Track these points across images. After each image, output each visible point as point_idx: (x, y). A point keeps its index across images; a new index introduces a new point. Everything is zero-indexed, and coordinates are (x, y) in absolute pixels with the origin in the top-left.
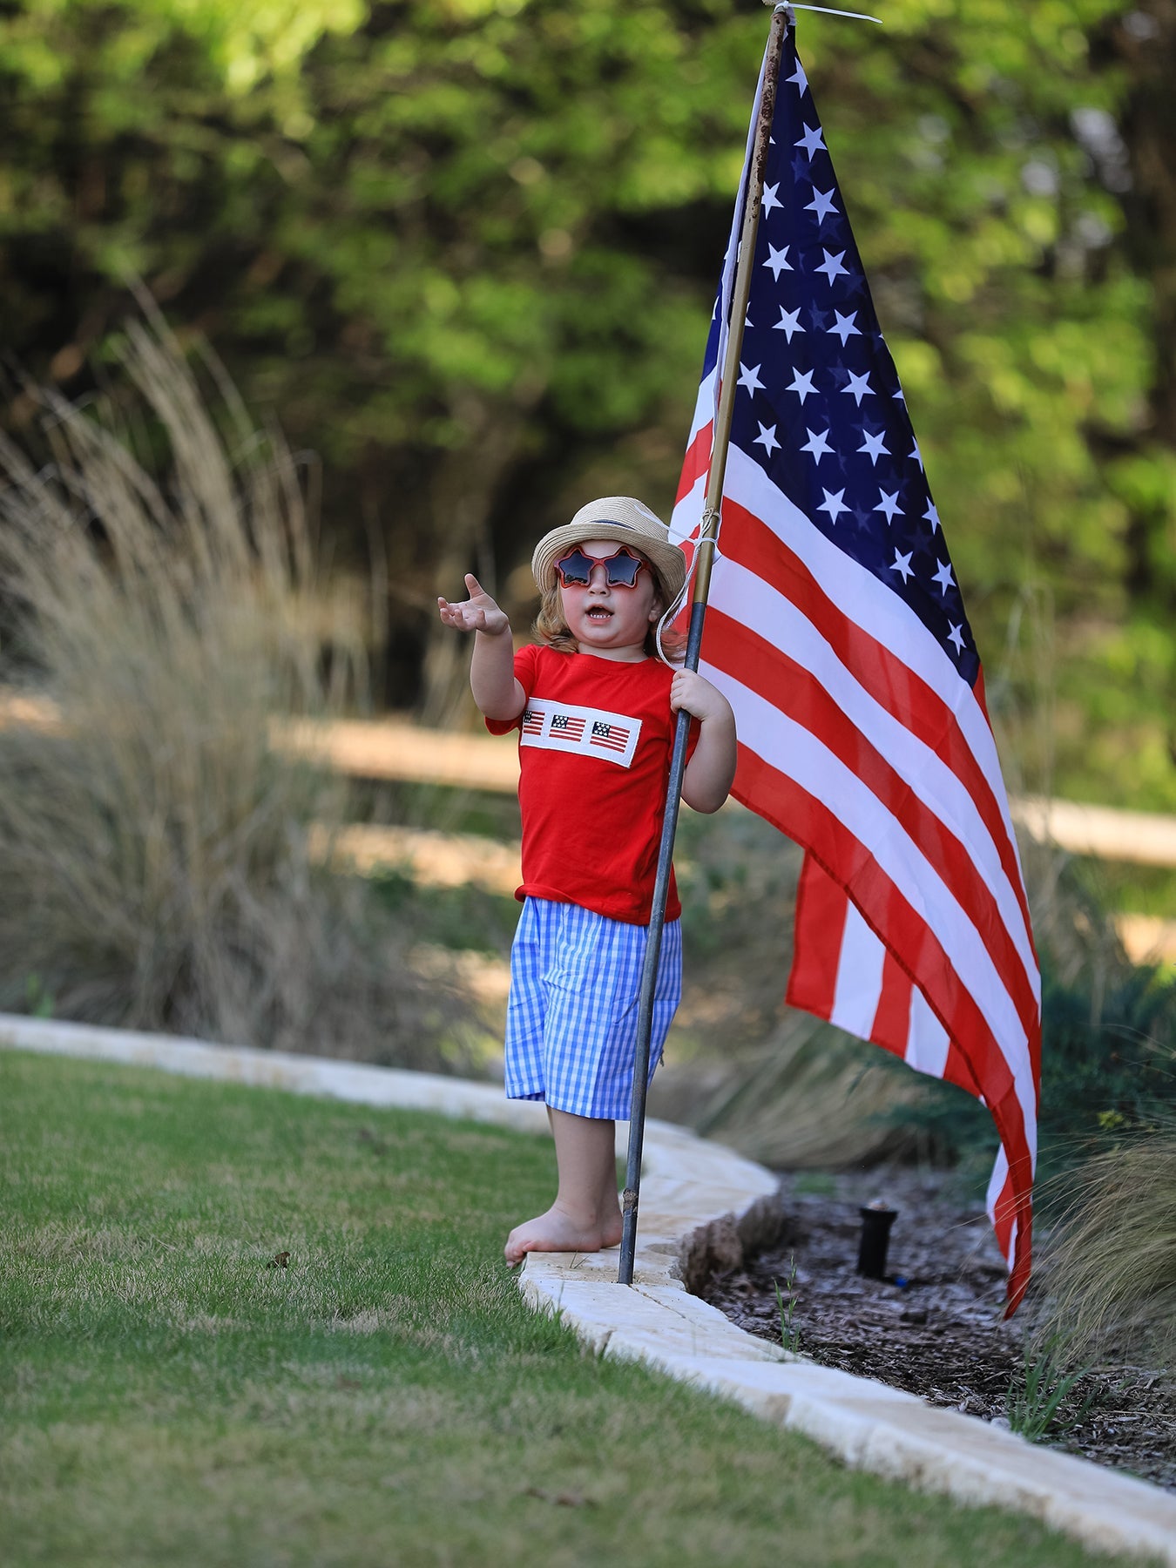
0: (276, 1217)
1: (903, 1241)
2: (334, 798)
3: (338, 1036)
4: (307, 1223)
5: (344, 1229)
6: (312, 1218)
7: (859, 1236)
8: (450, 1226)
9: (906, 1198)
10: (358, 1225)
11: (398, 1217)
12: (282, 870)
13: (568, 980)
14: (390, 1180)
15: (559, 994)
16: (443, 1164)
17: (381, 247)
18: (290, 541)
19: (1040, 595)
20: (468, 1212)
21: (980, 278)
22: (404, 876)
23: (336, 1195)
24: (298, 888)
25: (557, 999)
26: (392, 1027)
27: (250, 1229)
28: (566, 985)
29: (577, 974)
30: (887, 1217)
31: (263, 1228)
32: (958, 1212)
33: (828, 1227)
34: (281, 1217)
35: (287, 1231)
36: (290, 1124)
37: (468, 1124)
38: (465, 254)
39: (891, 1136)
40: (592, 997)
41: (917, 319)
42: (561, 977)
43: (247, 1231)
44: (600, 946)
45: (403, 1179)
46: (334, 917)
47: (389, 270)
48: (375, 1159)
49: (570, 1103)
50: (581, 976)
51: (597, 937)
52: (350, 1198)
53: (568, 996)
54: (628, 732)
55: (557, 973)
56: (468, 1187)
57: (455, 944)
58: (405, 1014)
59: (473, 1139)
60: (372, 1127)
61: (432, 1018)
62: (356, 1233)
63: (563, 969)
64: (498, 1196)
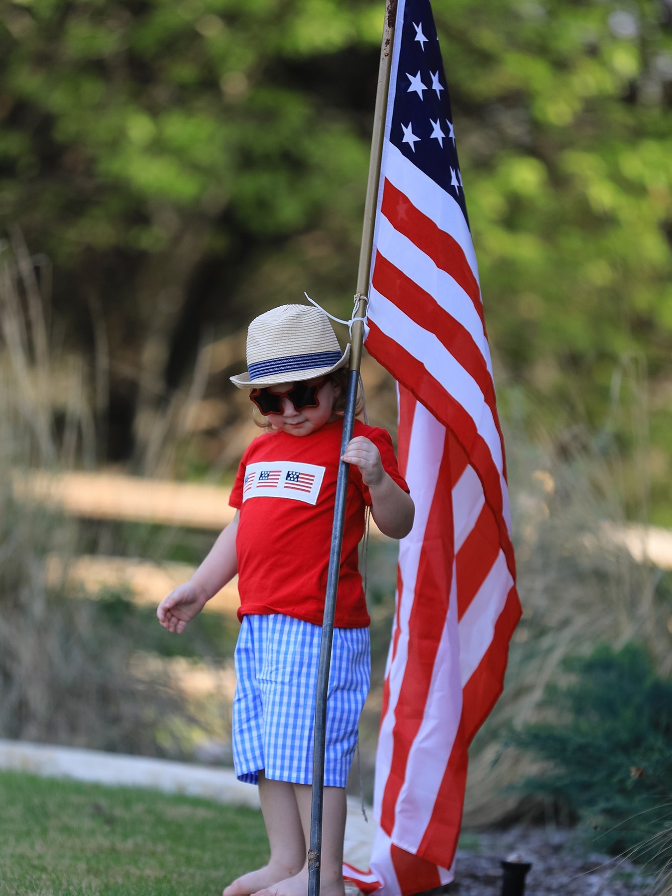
0: (28, 877)
1: (536, 886)
2: (65, 536)
3: (73, 728)
4: (53, 882)
5: (84, 885)
6: (58, 877)
7: (500, 883)
8: (169, 882)
9: (536, 852)
10: (96, 883)
11: (127, 875)
12: (24, 595)
13: (277, 674)
14: (119, 845)
15: (271, 687)
16: (162, 831)
17: (92, 89)
18: (28, 326)
19: (635, 361)
20: (183, 869)
21: (578, 106)
22: (126, 598)
23: (76, 858)
24: (38, 608)
25: (270, 691)
26: (116, 720)
27: (7, 886)
28: (276, 678)
29: (284, 668)
30: (522, 869)
31: (18, 887)
32: (579, 863)
33: (474, 877)
34: (32, 877)
35: (38, 888)
36: (36, 801)
37: (180, 798)
38: (161, 93)
39: (522, 803)
40: (299, 686)
41: (527, 140)
42: (271, 673)
43: (5, 888)
44: (303, 644)
45: (129, 844)
46: (69, 633)
47: (99, 108)
48: (107, 828)
49: (286, 774)
50: (288, 669)
51: (300, 637)
52: (88, 861)
53: (279, 687)
54: (314, 476)
55: (268, 670)
56: (182, 850)
57: (167, 651)
58: (127, 709)
59: (185, 810)
60: (103, 802)
61: (149, 713)
62: (93, 889)
63: (272, 666)
64: (207, 857)
